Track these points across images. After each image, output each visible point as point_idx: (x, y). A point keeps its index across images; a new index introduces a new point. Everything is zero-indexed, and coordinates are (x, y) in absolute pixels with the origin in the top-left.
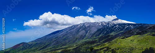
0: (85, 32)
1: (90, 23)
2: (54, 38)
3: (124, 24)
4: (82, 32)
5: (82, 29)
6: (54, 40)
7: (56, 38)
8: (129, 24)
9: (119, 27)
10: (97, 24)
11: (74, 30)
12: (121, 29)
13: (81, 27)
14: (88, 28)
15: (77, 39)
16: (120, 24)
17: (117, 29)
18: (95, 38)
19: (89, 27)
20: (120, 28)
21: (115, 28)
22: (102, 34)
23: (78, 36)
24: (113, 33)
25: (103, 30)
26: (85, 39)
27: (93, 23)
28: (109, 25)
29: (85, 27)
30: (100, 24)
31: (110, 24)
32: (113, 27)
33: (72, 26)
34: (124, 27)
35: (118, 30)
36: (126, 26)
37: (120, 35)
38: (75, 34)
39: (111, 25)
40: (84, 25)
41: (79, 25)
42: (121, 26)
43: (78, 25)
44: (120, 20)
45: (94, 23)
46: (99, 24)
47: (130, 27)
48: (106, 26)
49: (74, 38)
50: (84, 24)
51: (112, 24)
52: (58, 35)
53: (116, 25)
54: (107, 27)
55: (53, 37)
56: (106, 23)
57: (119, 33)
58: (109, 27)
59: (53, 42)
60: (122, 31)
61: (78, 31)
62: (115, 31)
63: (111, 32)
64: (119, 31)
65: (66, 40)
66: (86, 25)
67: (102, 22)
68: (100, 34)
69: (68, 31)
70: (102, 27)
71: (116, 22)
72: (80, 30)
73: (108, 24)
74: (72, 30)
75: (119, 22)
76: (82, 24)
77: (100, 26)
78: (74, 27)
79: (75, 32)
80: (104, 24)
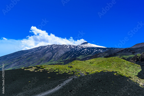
0: (52, 53)
1: (58, 45)
2: (17, 58)
3: (93, 48)
4: (48, 54)
5: (49, 50)
6: (16, 60)
7: (18, 58)
8: (98, 48)
9: (88, 50)
10: (65, 46)
12: (89, 53)
15: (42, 61)
16: (88, 48)
17: (85, 53)
18: (62, 61)
19: (56, 49)
20: (88, 52)
21: (83, 52)
22: (69, 57)
23: (44, 58)
24: (80, 57)
25: (71, 53)
26: (51, 62)
27: (61, 45)
28: (77, 49)
29: (53, 49)
30: (68, 47)
31: (78, 48)
32: (81, 50)
33: (39, 47)
34: (92, 51)
36: (95, 50)
37: (88, 58)
38: (40, 56)
39: (79, 49)
41: (47, 46)
42: (90, 50)
43: (45, 47)
44: (89, 44)
46: (68, 46)
47: (99, 51)
49: (39, 60)
50: (52, 46)
51: (81, 48)
52: (22, 55)
53: (85, 49)
54: (75, 50)
55: (15, 57)
56: (74, 46)
57: (87, 57)
58: (77, 51)
59: (14, 63)
60: (90, 55)
61: (44, 53)
62: (82, 55)
63: (78, 56)
64: (87, 55)
65: (30, 61)
66: (54, 47)
67: (70, 45)
68: (67, 57)
69: (34, 52)
71: (84, 46)
72: (47, 52)
73: (76, 47)
74: (39, 51)
75: (88, 46)
76: (50, 46)
77: (68, 49)
78: (41, 48)
79: (41, 53)
80: (72, 47)
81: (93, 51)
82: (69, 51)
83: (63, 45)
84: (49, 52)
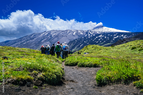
0: (50, 44)
1: (59, 31)
3: (113, 33)
5: (45, 39)
8: (119, 34)
9: (104, 37)
10: (69, 32)
11: (33, 40)
12: (106, 41)
13: (44, 37)
14: (56, 39)
17: (100, 41)
19: (57, 36)
20: (105, 39)
21: (97, 40)
22: (76, 48)
25: (79, 41)
27: (63, 31)
28: (88, 35)
29: (51, 36)
30: (75, 33)
31: (90, 33)
32: (93, 37)
33: (32, 35)
34: (111, 38)
35: (102, 41)
36: (116, 36)
39: (90, 35)
40: (50, 33)
41: (42, 33)
42: (107, 36)
43: (39, 34)
44: (106, 27)
45: (65, 31)
46: (73, 32)
47: (122, 37)
48: (84, 36)
51: (93, 34)
53: (100, 35)
54: (85, 38)
56: (83, 32)
58: (88, 39)
61: (39, 43)
62: (96, 44)
64: (103, 44)
66: (53, 33)
67: (78, 31)
69: (24, 42)
70: (77, 37)
71: (98, 31)
72: (42, 41)
73: (87, 33)
74: (31, 41)
75: (103, 31)
76: (47, 33)
77: (74, 36)
78: (34, 35)
79: (34, 44)
80: (80, 33)
81: (113, 37)
82: (76, 39)
83: (66, 30)
84: (45, 41)
